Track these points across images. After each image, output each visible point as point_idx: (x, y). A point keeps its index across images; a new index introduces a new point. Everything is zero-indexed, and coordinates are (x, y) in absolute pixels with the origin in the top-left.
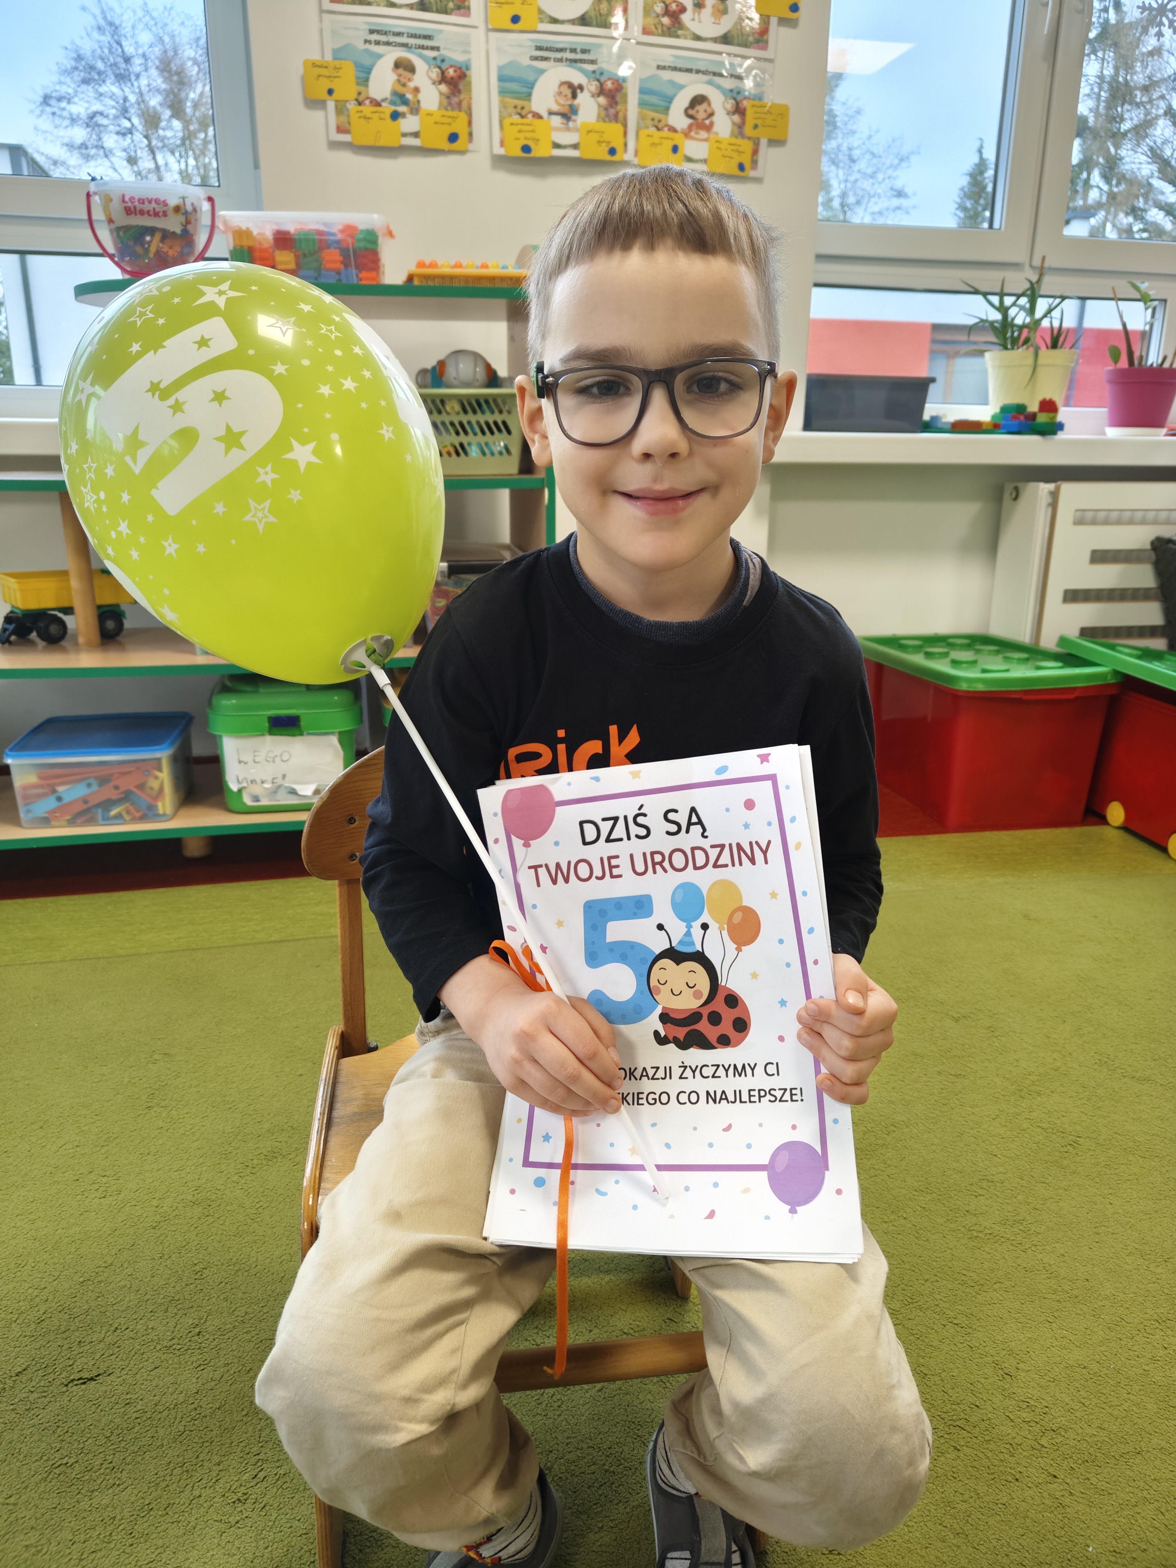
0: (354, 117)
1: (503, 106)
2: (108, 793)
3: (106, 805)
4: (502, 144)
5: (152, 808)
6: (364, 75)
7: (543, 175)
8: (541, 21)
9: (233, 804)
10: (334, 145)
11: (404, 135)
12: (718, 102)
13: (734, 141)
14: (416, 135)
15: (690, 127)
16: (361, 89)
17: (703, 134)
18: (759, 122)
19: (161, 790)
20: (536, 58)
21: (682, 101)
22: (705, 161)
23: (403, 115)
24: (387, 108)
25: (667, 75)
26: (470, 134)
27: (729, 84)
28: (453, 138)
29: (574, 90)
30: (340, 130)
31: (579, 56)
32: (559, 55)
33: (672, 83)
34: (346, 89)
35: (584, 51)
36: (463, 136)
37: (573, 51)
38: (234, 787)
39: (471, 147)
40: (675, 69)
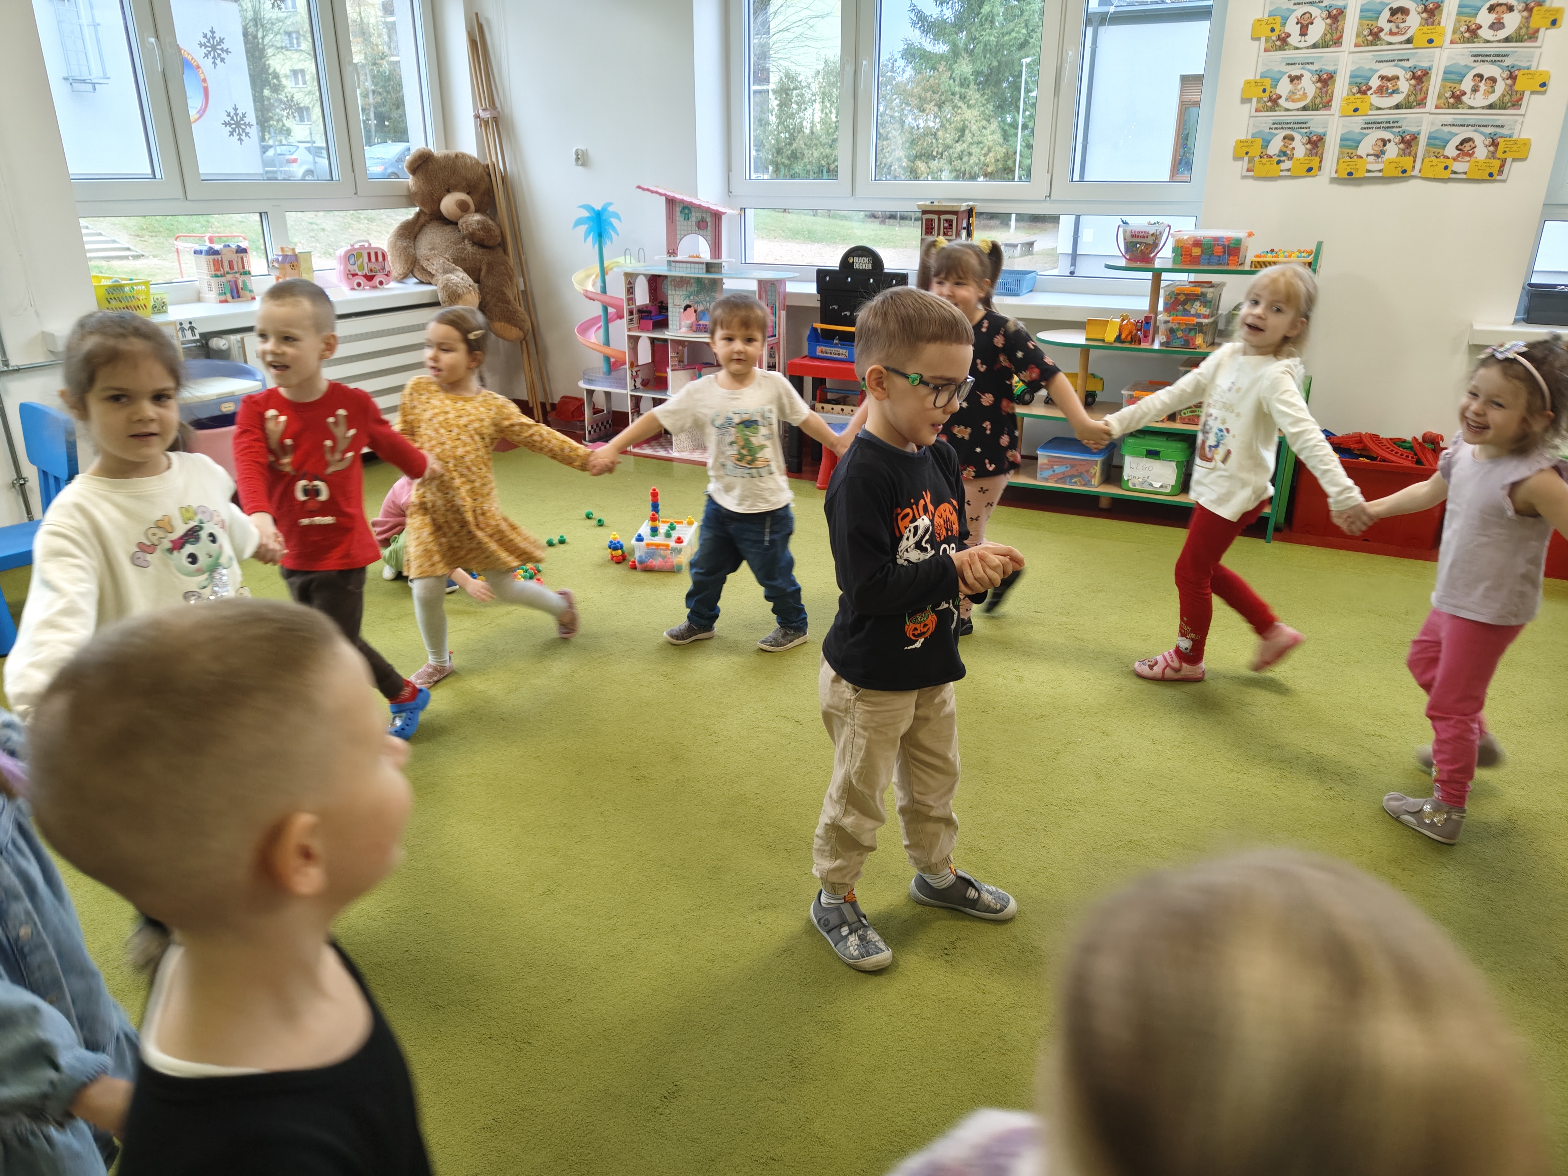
0: (1257, 164)
1: (1341, 153)
2: (1075, 472)
3: (1072, 477)
4: (1336, 172)
5: (1090, 481)
6: (1266, 143)
7: (1359, 185)
8: (1371, 110)
9: (1124, 486)
10: (1244, 177)
11: (1282, 171)
12: (1480, 141)
13: (1488, 160)
14: (1289, 170)
15: (1458, 156)
16: (1264, 150)
17: (1467, 159)
18: (1506, 149)
19: (1095, 474)
20: (1364, 128)
21: (1456, 141)
22: (1465, 173)
23: (1284, 161)
24: (1276, 159)
25: (1446, 129)
26: (1320, 167)
27: (1488, 130)
28: (1310, 170)
29: (1385, 142)
30: (1248, 170)
31: (1392, 125)
32: (1379, 125)
33: (1449, 132)
34: (1256, 151)
35: (1394, 122)
36: (1316, 168)
37: (1389, 122)
38: (1126, 478)
39: (1319, 173)
40: (1453, 125)
